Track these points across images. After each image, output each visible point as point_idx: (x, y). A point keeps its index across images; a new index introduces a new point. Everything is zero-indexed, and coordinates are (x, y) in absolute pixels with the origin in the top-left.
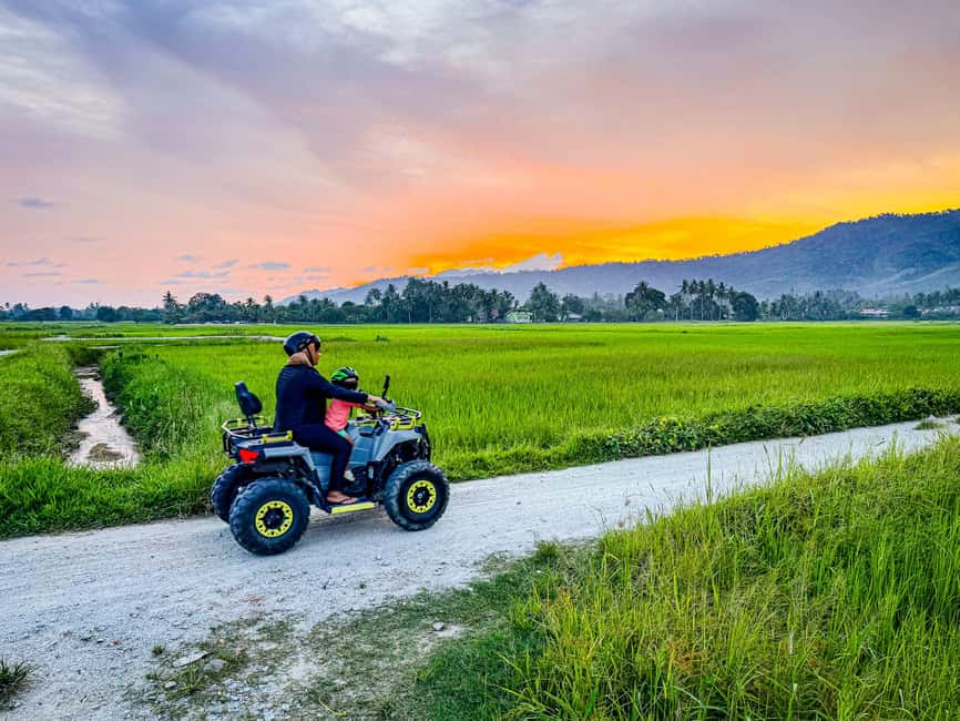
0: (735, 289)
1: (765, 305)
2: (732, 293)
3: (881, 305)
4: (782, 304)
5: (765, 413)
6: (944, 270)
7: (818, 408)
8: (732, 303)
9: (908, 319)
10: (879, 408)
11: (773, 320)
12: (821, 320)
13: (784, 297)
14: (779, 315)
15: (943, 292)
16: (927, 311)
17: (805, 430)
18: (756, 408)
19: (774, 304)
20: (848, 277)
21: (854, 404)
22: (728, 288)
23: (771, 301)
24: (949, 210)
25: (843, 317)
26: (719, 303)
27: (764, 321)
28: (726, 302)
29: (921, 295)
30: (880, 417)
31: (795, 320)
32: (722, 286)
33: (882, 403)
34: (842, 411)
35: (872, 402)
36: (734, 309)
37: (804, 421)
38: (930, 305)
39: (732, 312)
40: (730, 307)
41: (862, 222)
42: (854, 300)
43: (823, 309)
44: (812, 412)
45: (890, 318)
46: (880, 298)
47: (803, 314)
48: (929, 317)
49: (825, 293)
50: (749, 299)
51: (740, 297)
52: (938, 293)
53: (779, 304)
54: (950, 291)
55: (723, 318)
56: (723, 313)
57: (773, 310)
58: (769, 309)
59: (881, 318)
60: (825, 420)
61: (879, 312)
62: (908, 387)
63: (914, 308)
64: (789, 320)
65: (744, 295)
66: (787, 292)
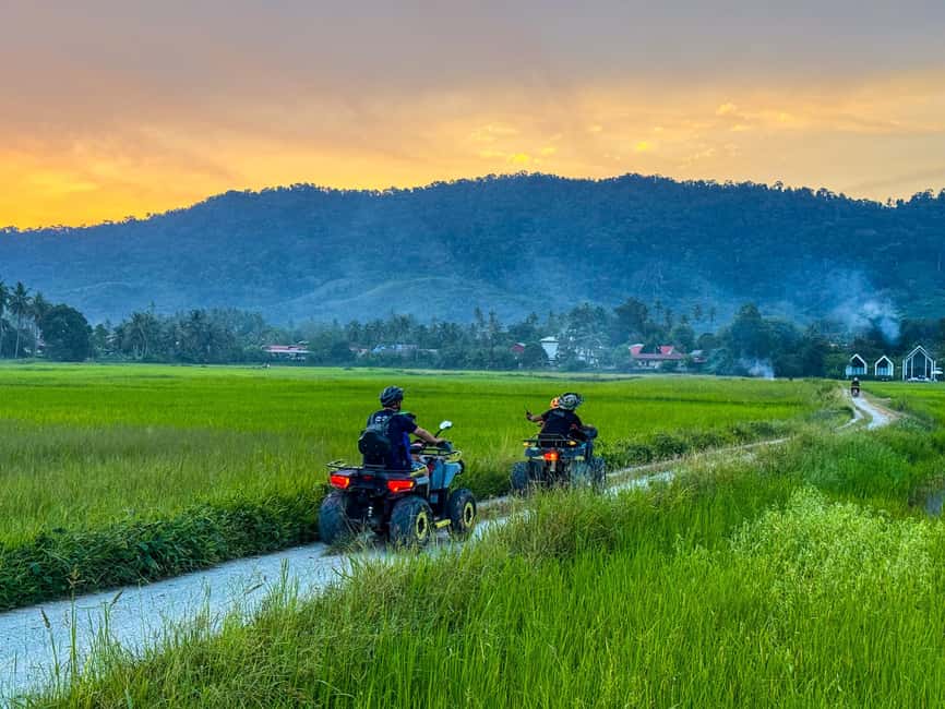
0: (46, 298)
1: (102, 331)
2: (40, 304)
3: (297, 339)
4: (136, 330)
5: (70, 545)
6: (390, 284)
7: (168, 528)
8: (40, 325)
9: (337, 364)
10: (272, 522)
11: (117, 361)
12: (202, 362)
13: (138, 318)
14: (127, 351)
15: (386, 320)
16: (364, 351)
17: (145, 571)
18: (55, 536)
19: (120, 331)
20: (247, 288)
21: (230, 518)
22: (32, 294)
23: (116, 323)
24: (393, 189)
25: (239, 358)
26: (14, 325)
27: (102, 361)
28: (29, 324)
29: (356, 325)
30: (273, 538)
31: (158, 362)
32: (21, 291)
33: (277, 511)
34: (211, 530)
35: (261, 512)
36: (45, 337)
37: (143, 554)
38: (369, 343)
39: (40, 343)
40: (37, 334)
41: (267, 193)
42: (256, 329)
43: (203, 343)
44: (157, 536)
45: (314, 361)
46: (297, 327)
47: (172, 352)
48: (369, 362)
49: (209, 314)
50: (74, 319)
51: (57, 314)
52: (378, 323)
53: (128, 331)
54: (396, 320)
55: (22, 354)
56: (24, 344)
57: (118, 342)
58: (111, 337)
59: (297, 361)
60: (181, 550)
61: (294, 351)
62: (317, 483)
63: (344, 345)
64: (147, 360)
65: (64, 311)
66: (144, 308)
